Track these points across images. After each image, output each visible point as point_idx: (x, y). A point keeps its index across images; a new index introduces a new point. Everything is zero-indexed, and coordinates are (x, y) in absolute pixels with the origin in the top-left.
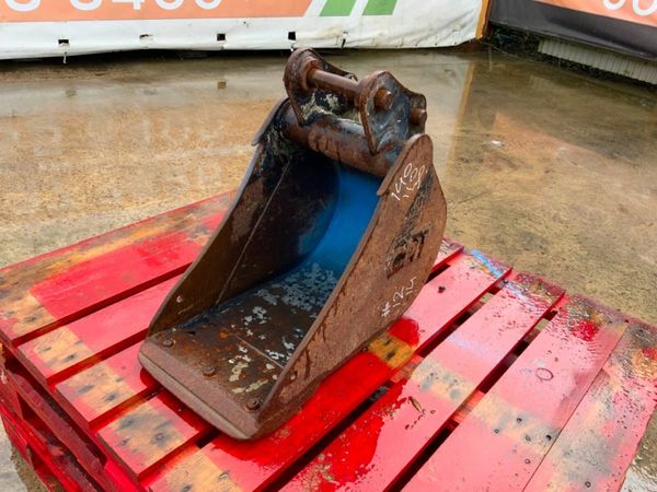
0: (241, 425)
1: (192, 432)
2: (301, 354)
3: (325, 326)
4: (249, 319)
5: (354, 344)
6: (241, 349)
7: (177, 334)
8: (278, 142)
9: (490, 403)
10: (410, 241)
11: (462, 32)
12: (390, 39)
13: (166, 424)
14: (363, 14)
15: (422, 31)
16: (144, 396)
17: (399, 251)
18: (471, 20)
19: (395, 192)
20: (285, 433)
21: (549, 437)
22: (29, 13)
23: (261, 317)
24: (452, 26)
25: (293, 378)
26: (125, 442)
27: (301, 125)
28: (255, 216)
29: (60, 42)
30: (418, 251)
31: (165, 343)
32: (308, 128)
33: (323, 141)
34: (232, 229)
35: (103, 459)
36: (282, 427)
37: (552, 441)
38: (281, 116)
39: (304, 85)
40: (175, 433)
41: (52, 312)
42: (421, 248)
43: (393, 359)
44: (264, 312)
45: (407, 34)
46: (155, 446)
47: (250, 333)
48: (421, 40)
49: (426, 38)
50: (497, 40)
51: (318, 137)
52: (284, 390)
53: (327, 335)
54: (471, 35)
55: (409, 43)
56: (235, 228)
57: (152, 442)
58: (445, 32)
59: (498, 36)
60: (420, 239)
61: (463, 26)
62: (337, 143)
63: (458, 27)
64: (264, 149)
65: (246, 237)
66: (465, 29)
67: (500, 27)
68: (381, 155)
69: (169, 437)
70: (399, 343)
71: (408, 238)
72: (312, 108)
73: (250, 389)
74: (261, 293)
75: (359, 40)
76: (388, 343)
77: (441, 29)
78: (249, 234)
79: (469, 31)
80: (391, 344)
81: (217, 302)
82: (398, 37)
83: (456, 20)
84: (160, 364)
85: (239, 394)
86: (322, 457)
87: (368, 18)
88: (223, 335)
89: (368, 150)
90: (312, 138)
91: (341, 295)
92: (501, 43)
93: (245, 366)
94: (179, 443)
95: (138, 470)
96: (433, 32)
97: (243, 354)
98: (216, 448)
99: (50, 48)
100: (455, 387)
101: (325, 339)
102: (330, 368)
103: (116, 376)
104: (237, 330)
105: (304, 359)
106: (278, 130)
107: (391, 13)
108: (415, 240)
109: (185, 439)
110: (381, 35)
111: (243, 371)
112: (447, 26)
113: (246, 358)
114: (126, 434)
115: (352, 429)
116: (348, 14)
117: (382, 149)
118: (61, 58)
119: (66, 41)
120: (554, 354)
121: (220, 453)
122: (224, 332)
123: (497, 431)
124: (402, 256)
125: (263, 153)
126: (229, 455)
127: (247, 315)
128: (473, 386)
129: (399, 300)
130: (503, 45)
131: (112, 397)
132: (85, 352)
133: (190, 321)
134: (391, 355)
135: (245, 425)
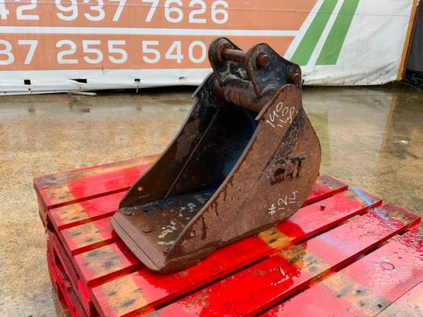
0: (156, 261)
1: (128, 264)
2: (198, 219)
3: (217, 205)
4: (183, 208)
5: (245, 228)
6: (172, 223)
7: (137, 210)
8: (209, 99)
9: (338, 278)
10: (289, 162)
11: (387, 76)
12: (335, 79)
13: (115, 258)
14: (316, 64)
15: (358, 75)
16: (108, 242)
17: (279, 166)
18: (393, 68)
19: (270, 121)
20: (185, 273)
21: (380, 306)
22: (120, 64)
23: (191, 208)
24: (379, 72)
25: (192, 235)
26: (88, 263)
27: (221, 86)
28: (193, 145)
29: (136, 80)
30: (296, 171)
31: (127, 213)
32: (224, 87)
33: (232, 93)
34: (176, 149)
35: (79, 278)
36: (184, 269)
37: (381, 309)
38: (211, 82)
39: (219, 57)
40: (118, 263)
41: (74, 195)
42: (299, 170)
43: (273, 243)
44: (195, 206)
45: (347, 77)
46: (104, 268)
47: (181, 215)
48: (357, 81)
49: (361, 79)
50: (413, 81)
51: (229, 92)
52: (185, 242)
53: (219, 211)
54: (394, 78)
55: (348, 82)
56: (179, 149)
57: (103, 266)
58: (374, 76)
59: (414, 78)
60: (297, 162)
61: (387, 72)
62: (239, 94)
63: (383, 72)
64: (199, 101)
65: (186, 158)
66: (390, 73)
67: (415, 72)
68: (263, 98)
69: (113, 265)
70: (281, 234)
71: (287, 159)
72: (228, 75)
73: (169, 244)
74: (196, 196)
75: (313, 80)
76: (273, 233)
77: (371, 74)
78: (189, 155)
79: (393, 75)
80: (276, 235)
81: (166, 196)
82: (341, 78)
83: (383, 68)
84: (121, 224)
85: (161, 245)
86: (204, 291)
87: (319, 67)
88: (164, 215)
89: (256, 96)
90: (226, 92)
91: (229, 185)
92: (416, 83)
93: (171, 231)
94: (118, 269)
95: (88, 278)
96: (365, 76)
97: (172, 225)
98: (140, 275)
99: (130, 83)
100: (314, 265)
101: (217, 214)
102: (225, 239)
103: (97, 230)
104: (174, 212)
105: (200, 223)
106: (209, 91)
107: (335, 63)
108: (293, 162)
109: (122, 268)
110: (328, 77)
111: (169, 234)
112: (376, 72)
113: (173, 228)
114: (89, 260)
115: (231, 279)
116: (306, 65)
117: (264, 94)
118: (135, 90)
119: (139, 80)
120: (399, 255)
121: (141, 278)
122: (166, 213)
123: (339, 296)
124: (281, 171)
125: (198, 103)
126: (146, 280)
127: (183, 206)
128: (329, 267)
129: (283, 205)
130: (418, 84)
131: (90, 240)
132: (84, 216)
133: (147, 205)
134: (273, 241)
135: (159, 262)
